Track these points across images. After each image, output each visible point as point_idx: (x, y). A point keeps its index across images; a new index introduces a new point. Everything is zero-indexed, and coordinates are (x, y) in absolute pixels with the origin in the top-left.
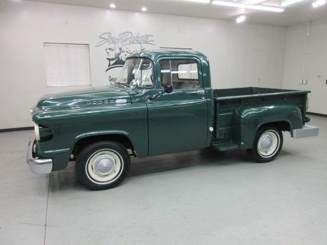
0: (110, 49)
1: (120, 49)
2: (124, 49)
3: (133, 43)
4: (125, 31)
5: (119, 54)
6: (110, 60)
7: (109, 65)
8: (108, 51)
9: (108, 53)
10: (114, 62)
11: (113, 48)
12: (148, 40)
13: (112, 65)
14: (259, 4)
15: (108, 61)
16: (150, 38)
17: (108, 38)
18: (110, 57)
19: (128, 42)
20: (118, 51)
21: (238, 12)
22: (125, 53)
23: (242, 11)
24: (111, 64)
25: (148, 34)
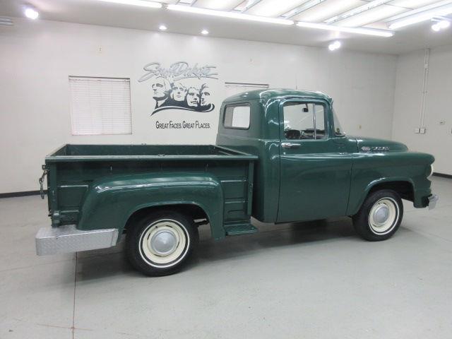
0: (158, 85)
1: (172, 85)
2: (176, 84)
3: (189, 76)
5: (170, 92)
6: (157, 99)
7: (157, 107)
8: (155, 87)
9: (155, 90)
10: (163, 101)
11: (162, 84)
12: (210, 73)
13: (161, 106)
14: (361, 27)
15: (155, 101)
16: (213, 71)
17: (155, 70)
18: (158, 96)
19: (182, 76)
20: (169, 88)
21: (331, 37)
22: (179, 90)
23: (337, 36)
24: (159, 105)
25: (209, 66)
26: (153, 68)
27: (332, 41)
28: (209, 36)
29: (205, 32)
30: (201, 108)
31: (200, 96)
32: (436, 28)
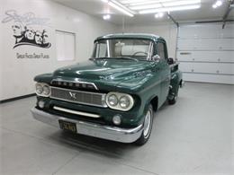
0: (16, 27)
1: (25, 28)
2: (28, 28)
5: (24, 32)
7: (17, 42)
9: (14, 30)
10: (21, 39)
11: (19, 26)
12: (47, 22)
18: (17, 35)
19: (31, 22)
22: (30, 32)
26: (12, 13)
30: (44, 45)
31: (42, 37)
32: (156, 16)
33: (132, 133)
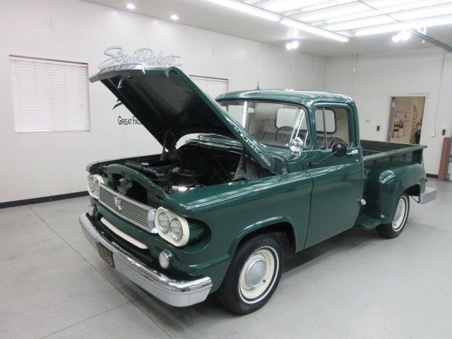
4: (145, 47)
25: (174, 55)
27: (290, 41)
28: (179, 23)
29: (175, 17)
32: (396, 39)
33: (183, 290)
